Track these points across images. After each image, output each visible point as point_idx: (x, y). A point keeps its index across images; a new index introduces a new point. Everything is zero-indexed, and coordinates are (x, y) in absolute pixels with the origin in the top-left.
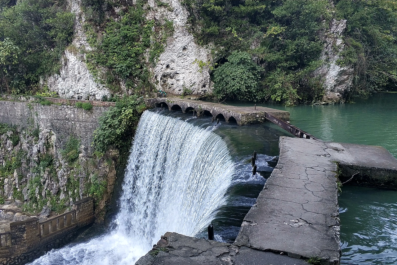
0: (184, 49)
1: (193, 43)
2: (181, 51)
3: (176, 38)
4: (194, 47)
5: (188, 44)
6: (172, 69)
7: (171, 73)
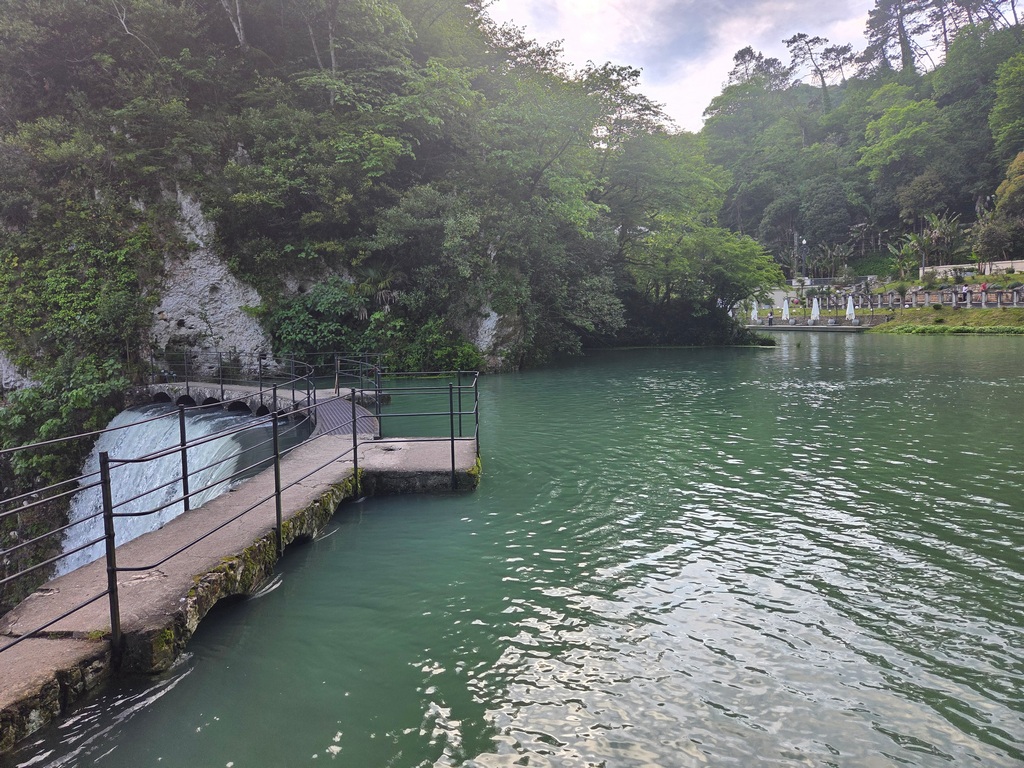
0: (214, 289)
1: (232, 279)
2: (207, 293)
3: (195, 269)
4: (235, 286)
5: (221, 280)
6: (190, 328)
7: (189, 336)
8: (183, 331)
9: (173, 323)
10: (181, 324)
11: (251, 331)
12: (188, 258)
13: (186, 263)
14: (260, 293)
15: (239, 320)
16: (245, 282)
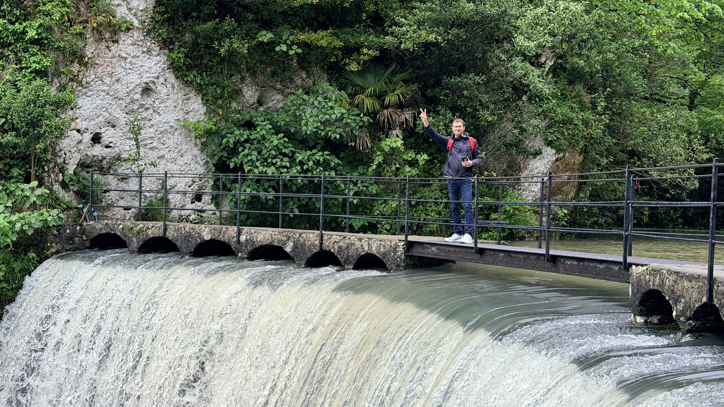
0: (147, 90)
1: (171, 78)
2: (138, 96)
3: (126, 58)
4: (173, 87)
5: (158, 78)
6: (107, 147)
7: (104, 158)
8: (98, 151)
9: (87, 137)
10: (96, 139)
11: (187, 158)
12: (117, 42)
13: (114, 48)
14: (205, 102)
15: (172, 140)
16: (188, 84)
